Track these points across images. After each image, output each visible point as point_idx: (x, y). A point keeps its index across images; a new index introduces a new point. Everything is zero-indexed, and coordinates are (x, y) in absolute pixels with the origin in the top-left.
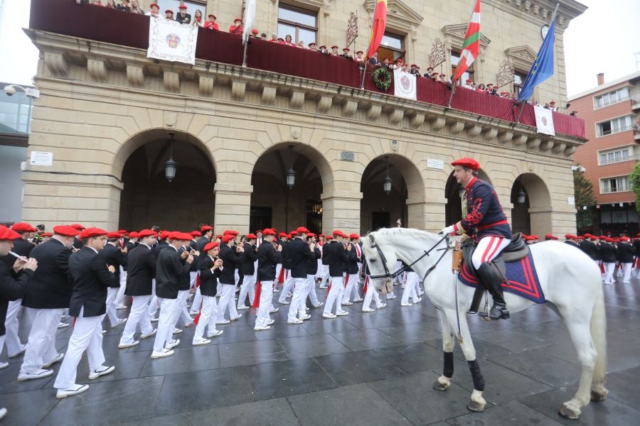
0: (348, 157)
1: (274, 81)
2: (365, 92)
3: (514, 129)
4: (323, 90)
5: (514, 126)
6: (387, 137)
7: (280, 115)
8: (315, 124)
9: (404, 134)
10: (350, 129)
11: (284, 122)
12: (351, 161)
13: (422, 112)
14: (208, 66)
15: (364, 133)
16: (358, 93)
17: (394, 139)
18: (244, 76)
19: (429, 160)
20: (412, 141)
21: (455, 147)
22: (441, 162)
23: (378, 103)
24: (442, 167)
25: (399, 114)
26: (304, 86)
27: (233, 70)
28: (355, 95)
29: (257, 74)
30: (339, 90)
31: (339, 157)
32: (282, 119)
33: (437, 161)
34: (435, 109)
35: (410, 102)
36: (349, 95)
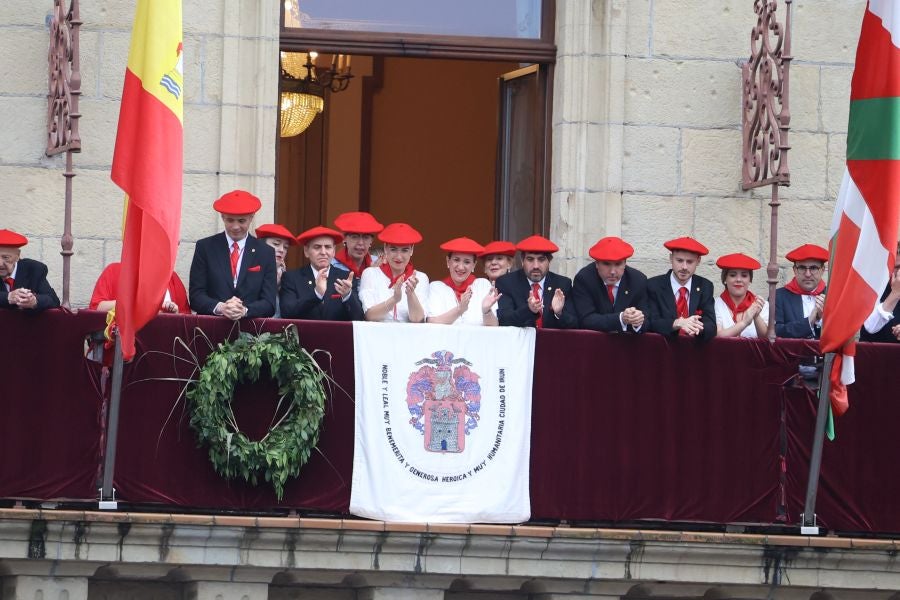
2: (126, 526)
16: (81, 536)
34: (684, 559)
35: (468, 539)
36: (16, 552)
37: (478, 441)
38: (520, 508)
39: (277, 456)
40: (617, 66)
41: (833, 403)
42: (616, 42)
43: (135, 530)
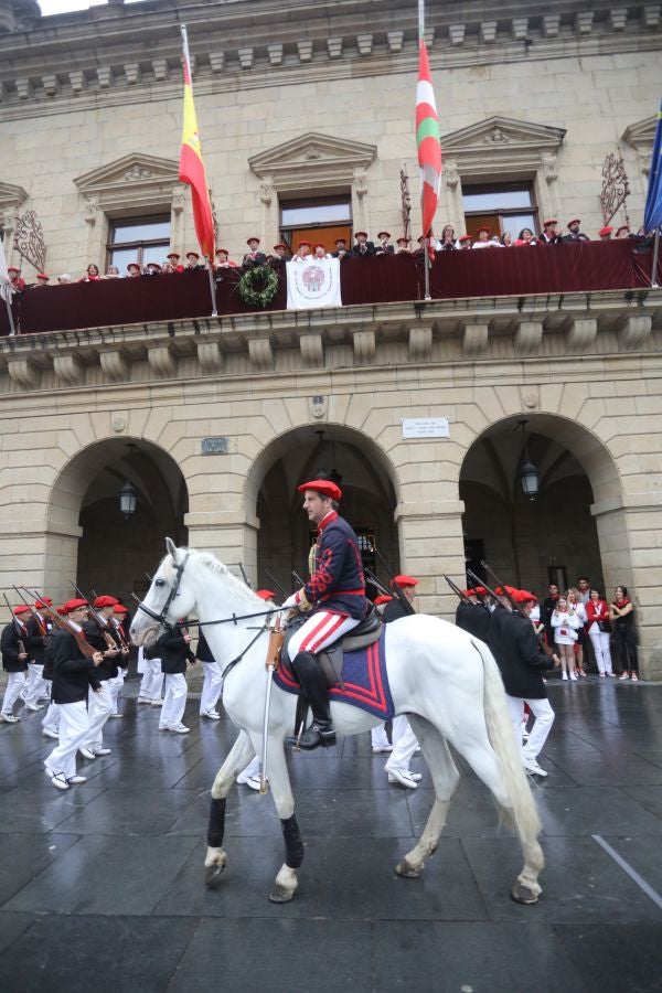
0: (215, 447)
1: (60, 346)
2: (220, 320)
3: (647, 304)
4: (142, 338)
5: (642, 297)
6: (300, 393)
7: (93, 398)
8: (151, 399)
9: (337, 380)
10: (218, 394)
11: (101, 408)
12: (221, 453)
13: (363, 327)
15: (249, 396)
16: (209, 326)
17: (314, 393)
18: (17, 350)
19: (407, 423)
20: (360, 389)
21: (478, 383)
22: (443, 422)
23: (257, 334)
24: (445, 433)
25: (311, 343)
26: (109, 340)
28: (204, 331)
29: (32, 342)
30: (171, 330)
31: (199, 450)
32: (96, 403)
33: (429, 420)
34: (391, 312)
35: (323, 313)
36: (192, 333)
37: (324, 287)
38: (338, 303)
39: (264, 296)
40: (367, 214)
41: (430, 258)
42: (366, 209)
43: (223, 321)
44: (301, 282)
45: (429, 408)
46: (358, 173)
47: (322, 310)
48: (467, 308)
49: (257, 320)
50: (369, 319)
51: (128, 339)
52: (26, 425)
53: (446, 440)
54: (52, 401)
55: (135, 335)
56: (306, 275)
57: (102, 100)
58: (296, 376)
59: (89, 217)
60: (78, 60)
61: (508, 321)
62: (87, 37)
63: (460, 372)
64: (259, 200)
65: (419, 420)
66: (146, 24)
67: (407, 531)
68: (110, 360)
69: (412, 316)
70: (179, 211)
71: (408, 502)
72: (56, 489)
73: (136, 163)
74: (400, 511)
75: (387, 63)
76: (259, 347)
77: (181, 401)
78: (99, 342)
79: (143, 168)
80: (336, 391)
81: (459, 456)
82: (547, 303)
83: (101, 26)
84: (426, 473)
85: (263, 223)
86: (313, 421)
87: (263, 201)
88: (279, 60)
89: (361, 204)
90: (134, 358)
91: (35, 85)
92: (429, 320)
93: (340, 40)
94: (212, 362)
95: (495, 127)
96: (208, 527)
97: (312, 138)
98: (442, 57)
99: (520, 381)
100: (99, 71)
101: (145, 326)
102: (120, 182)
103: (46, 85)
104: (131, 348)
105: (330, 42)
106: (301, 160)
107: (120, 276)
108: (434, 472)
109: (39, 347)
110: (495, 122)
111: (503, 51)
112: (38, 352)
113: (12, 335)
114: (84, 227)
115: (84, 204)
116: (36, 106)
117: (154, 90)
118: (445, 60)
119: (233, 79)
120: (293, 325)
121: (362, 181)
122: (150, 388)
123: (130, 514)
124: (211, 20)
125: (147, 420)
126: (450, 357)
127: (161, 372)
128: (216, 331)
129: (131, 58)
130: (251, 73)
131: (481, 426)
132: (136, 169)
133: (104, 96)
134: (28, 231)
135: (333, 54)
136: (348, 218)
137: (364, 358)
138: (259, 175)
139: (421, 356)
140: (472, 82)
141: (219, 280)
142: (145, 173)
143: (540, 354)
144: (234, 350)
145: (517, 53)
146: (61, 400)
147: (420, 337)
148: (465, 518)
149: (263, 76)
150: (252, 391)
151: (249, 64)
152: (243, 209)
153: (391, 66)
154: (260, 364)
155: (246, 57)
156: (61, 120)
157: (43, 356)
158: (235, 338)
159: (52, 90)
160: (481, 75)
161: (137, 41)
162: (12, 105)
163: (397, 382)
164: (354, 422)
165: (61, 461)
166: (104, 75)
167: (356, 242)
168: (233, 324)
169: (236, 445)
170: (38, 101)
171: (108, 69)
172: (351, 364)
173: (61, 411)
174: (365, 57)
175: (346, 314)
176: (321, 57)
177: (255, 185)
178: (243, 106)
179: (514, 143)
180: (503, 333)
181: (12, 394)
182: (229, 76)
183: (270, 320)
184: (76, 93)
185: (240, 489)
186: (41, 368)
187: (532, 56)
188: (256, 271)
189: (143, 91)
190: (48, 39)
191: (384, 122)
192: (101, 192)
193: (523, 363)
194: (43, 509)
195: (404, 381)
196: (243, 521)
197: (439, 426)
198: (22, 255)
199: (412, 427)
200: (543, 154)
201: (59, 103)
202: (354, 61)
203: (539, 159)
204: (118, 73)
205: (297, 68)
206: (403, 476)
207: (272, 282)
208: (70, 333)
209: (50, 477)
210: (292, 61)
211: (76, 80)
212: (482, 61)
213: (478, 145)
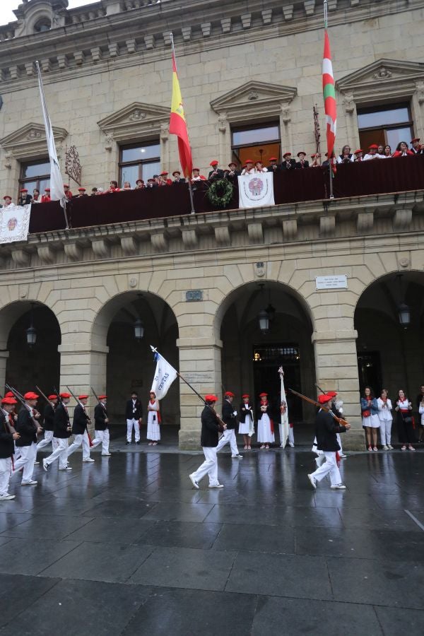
0: (194, 296)
1: (97, 235)
2: (196, 216)
4: (148, 228)
6: (248, 261)
7: (116, 266)
8: (153, 266)
9: (272, 252)
10: (195, 262)
11: (121, 272)
12: (198, 300)
13: (289, 218)
14: (39, 238)
15: (215, 263)
16: (189, 220)
17: (258, 260)
18: (70, 238)
19: (319, 279)
20: (288, 257)
21: (367, 251)
22: (343, 278)
23: (220, 224)
24: (345, 285)
25: (255, 229)
26: (127, 231)
27: (59, 236)
28: (186, 224)
29: (80, 233)
30: (166, 223)
31: (184, 298)
32: (118, 269)
33: (336, 277)
34: (307, 208)
35: (262, 210)
36: (179, 225)
37: (263, 192)
38: (272, 203)
39: (224, 200)
40: (290, 136)
41: (333, 171)
42: (290, 132)
43: (198, 217)
44: (248, 189)
45: (334, 269)
46: (284, 107)
47: (262, 208)
48: (359, 203)
49: (220, 216)
50: (293, 213)
51: (138, 230)
52: (75, 283)
53: (346, 290)
54: (91, 268)
55: (143, 227)
56: (251, 184)
57: (111, 65)
58: (245, 250)
59: (108, 147)
60: (96, 41)
61: (387, 209)
62: (102, 27)
63: (354, 244)
64: (217, 130)
65: (326, 277)
66: (141, 15)
67: (319, 349)
68: (127, 242)
69: (322, 210)
70: (165, 140)
71: (320, 330)
72: (95, 324)
73: (137, 109)
74: (315, 337)
75: (303, 24)
76: (221, 232)
77: (172, 267)
78: (121, 232)
79: (141, 111)
80: (271, 259)
81: (354, 300)
82: (415, 197)
83: (111, 19)
84: (333, 312)
85: (221, 145)
86: (257, 279)
87: (220, 130)
88: (228, 29)
89: (286, 128)
90: (142, 240)
91: (69, 58)
92: (333, 211)
93: (270, 11)
94: (192, 242)
95: (382, 66)
96: (191, 347)
97: (252, 85)
98: (343, 15)
99: (397, 249)
100: (109, 46)
101: (149, 221)
102: (126, 122)
103: (76, 58)
104: (140, 235)
105: (263, 13)
106: (245, 100)
107: (132, 188)
108: (338, 311)
109: (83, 236)
110: (382, 63)
111: (389, 6)
112: (82, 239)
113: (67, 229)
114: (104, 153)
115: (104, 138)
116: (70, 72)
117: (145, 56)
118: (346, 18)
119: (197, 45)
120: (243, 218)
121: (287, 113)
122: (152, 259)
123: (140, 339)
124: (183, 7)
125: (151, 280)
126: (348, 234)
127: (159, 249)
128: (195, 223)
129: (131, 36)
130: (210, 40)
131: (369, 280)
132: (136, 112)
133: (113, 62)
134: (72, 160)
135: (266, 21)
136: (278, 138)
137: (290, 238)
138: (217, 112)
139: (328, 236)
140: (364, 32)
141: (195, 189)
142: (142, 115)
143: (412, 229)
144: (206, 234)
145: (400, 6)
146: (96, 268)
147: (327, 222)
148: (358, 341)
149: (218, 41)
150: (217, 260)
151: (208, 33)
152: (207, 136)
153: (307, 26)
154: (222, 243)
155: (206, 29)
156: (86, 80)
157: (86, 241)
158: (206, 227)
159: (80, 61)
160: (372, 26)
161: (133, 25)
162: (55, 73)
163: (312, 252)
164: (284, 280)
165: (98, 307)
166: (113, 49)
167: (284, 160)
168: (205, 218)
169: (208, 295)
170: (71, 69)
171: (115, 45)
172: (281, 241)
173: (96, 274)
174: (288, 22)
175: (278, 210)
176: (258, 23)
177: (214, 119)
178: (204, 63)
179: (396, 77)
180: (384, 218)
181: (65, 264)
182: (195, 43)
183: (228, 216)
184: (95, 62)
185: (211, 323)
186: (84, 248)
187: (411, 7)
188: (218, 183)
189: (138, 57)
190: (78, 29)
191: (302, 67)
192: (115, 129)
193: (398, 237)
194: (88, 336)
195: (317, 251)
196: (214, 343)
197: (341, 281)
198: (70, 176)
199: (322, 282)
200: (417, 83)
201: (84, 69)
202: (279, 25)
203: (415, 87)
204: (121, 46)
205: (241, 33)
206: (316, 314)
207: (229, 190)
208: (103, 226)
209: (91, 316)
210: (237, 28)
211: (95, 53)
212: (373, 15)
213: (369, 81)
